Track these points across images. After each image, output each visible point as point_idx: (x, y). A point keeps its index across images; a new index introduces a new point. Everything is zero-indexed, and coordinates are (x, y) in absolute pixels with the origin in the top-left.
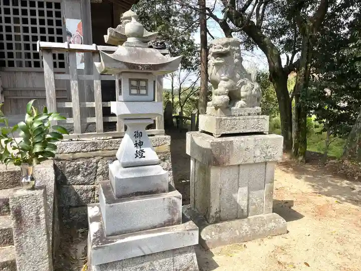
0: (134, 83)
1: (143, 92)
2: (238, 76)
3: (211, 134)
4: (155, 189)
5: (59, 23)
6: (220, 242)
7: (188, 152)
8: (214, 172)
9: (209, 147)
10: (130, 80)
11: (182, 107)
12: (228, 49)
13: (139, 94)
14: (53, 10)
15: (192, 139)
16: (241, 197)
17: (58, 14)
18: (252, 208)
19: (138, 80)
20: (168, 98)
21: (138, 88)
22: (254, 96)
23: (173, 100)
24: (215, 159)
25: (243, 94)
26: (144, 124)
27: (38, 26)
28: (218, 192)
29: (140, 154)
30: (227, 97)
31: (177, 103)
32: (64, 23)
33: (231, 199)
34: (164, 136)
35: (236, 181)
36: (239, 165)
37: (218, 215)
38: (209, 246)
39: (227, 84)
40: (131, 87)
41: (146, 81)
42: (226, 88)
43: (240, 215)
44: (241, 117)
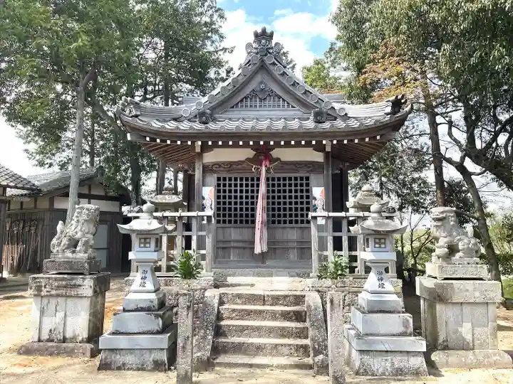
0: (377, 241)
1: (383, 246)
2: (455, 234)
3: (436, 278)
4: (392, 310)
5: (308, 191)
6: (447, 364)
7: (418, 293)
8: (439, 308)
9: (434, 287)
10: (375, 239)
11: (415, 258)
12: (444, 215)
13: (380, 247)
14: (304, 182)
15: (420, 282)
16: (466, 331)
17: (308, 185)
18: (477, 342)
19: (380, 239)
20: (397, 247)
21: (380, 244)
22: (471, 249)
23: (402, 249)
24: (439, 296)
25: (460, 247)
26: (383, 266)
27: (293, 194)
28: (444, 324)
29: (382, 286)
30: (446, 250)
31: (409, 253)
32: (312, 191)
33: (456, 332)
34: (396, 280)
35: (460, 317)
36: (462, 303)
37: (445, 344)
38: (438, 366)
39: (446, 240)
40: (376, 243)
41: (385, 239)
42: (446, 243)
43: (466, 347)
44: (460, 266)
